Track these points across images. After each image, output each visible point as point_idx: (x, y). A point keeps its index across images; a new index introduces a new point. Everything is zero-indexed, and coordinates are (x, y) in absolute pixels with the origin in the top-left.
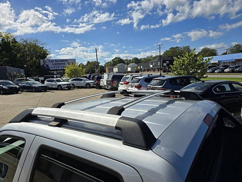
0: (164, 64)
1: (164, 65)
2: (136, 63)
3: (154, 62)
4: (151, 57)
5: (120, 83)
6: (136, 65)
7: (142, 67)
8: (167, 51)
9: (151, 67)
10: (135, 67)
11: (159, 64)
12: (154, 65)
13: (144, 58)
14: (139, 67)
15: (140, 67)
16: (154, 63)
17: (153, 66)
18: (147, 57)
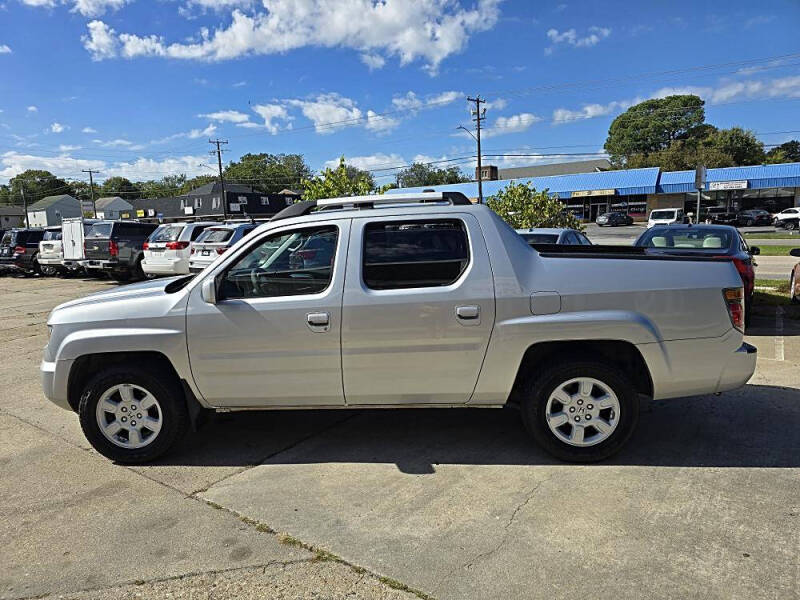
0: (232, 205)
1: (232, 209)
2: (123, 197)
3: (198, 197)
4: (180, 180)
5: (151, 245)
6: (127, 205)
7: (151, 213)
8: (233, 165)
9: (186, 213)
10: (121, 213)
11: (214, 206)
12: (196, 207)
13: (150, 183)
14: (141, 213)
15: (146, 214)
16: (196, 201)
17: (194, 210)
18: (167, 179)
